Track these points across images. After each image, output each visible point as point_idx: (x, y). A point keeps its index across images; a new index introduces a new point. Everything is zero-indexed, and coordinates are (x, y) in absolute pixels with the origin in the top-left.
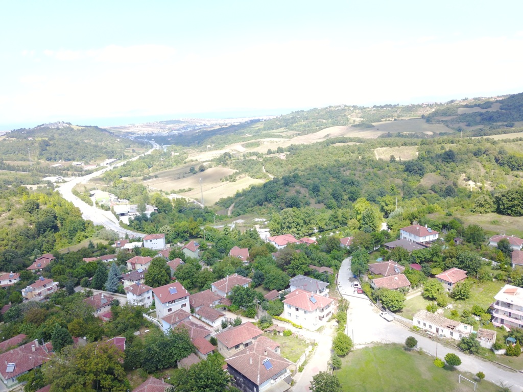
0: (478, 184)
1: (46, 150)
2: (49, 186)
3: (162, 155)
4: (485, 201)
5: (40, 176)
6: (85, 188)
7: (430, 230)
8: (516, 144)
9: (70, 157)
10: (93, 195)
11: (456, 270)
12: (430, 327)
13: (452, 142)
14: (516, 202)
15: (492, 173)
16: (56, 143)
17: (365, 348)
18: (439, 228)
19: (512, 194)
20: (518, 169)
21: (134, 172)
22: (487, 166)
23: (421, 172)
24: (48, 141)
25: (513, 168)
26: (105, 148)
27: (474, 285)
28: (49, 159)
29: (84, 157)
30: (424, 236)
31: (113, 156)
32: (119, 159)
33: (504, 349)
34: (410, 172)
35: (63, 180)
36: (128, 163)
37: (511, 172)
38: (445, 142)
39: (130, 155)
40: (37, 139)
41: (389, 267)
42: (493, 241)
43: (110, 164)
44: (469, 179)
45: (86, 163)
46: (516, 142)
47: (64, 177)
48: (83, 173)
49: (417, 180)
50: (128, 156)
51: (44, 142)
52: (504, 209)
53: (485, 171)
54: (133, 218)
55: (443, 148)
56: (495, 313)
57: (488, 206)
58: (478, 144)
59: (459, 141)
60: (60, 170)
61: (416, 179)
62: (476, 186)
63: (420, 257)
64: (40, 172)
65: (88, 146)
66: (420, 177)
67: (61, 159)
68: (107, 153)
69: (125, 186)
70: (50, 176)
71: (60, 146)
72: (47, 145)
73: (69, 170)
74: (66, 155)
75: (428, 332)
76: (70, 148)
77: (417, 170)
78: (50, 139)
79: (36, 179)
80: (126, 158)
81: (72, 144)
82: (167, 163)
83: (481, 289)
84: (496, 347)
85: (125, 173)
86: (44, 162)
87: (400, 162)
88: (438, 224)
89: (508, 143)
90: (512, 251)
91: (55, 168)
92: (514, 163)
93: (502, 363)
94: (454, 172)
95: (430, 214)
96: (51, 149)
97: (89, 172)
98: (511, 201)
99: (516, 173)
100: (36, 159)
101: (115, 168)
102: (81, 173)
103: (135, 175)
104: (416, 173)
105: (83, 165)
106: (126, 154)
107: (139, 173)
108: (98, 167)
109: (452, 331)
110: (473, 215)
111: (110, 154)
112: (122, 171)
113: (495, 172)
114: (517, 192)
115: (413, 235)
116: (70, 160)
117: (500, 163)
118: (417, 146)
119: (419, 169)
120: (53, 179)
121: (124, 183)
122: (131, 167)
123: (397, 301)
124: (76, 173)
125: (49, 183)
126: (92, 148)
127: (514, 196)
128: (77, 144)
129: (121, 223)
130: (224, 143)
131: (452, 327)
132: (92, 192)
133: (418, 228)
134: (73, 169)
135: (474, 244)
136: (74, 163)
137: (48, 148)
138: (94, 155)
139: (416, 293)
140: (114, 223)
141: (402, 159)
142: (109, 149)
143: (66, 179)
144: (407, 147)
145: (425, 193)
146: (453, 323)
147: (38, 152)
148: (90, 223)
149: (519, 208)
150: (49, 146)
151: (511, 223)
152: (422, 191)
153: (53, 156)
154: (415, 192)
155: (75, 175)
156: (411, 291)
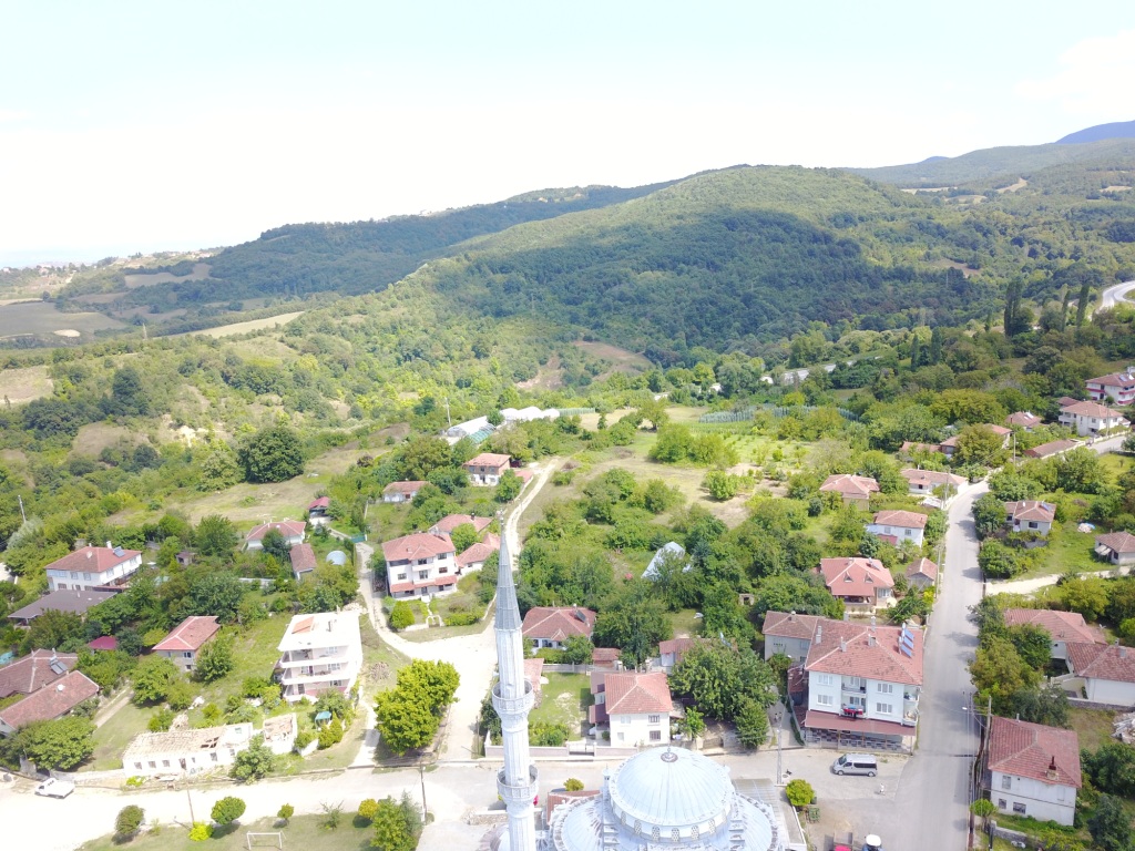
0: (200, 430)
4: (222, 462)
7: (120, 552)
8: (254, 343)
11: (197, 621)
12: (166, 763)
13: (128, 350)
14: (277, 454)
15: (223, 405)
18: (140, 540)
19: (267, 440)
20: (268, 391)
22: (210, 391)
23: (68, 424)
25: (258, 389)
27: (237, 638)
30: (109, 569)
33: (315, 738)
34: (41, 428)
37: (257, 398)
38: (113, 351)
41: (34, 669)
42: (253, 539)
44: (180, 424)
46: (254, 340)
49: (64, 445)
52: (260, 471)
53: (209, 402)
55: (109, 365)
56: (286, 678)
57: (229, 472)
58: (184, 349)
59: (142, 346)
61: (60, 441)
62: (197, 435)
63: (109, 619)
66: (69, 437)
75: (163, 779)
77: (59, 420)
83: (251, 642)
84: (301, 743)
87: (11, 409)
88: (135, 533)
89: (239, 343)
90: (290, 548)
92: (258, 380)
93: (318, 768)
94: (146, 414)
95: (112, 516)
98: (269, 453)
99: (265, 397)
104: (56, 428)
109: (213, 750)
110: (204, 496)
113: (227, 403)
114: (274, 435)
115: (80, 575)
117: (233, 384)
118: (45, 367)
119: (63, 419)
123: (74, 739)
127: (272, 443)
131: (213, 743)
133: (89, 555)
135: (219, 555)
139: (116, 703)
141: (12, 401)
144: (19, 371)
145: (89, 472)
146: (211, 732)
149: (284, 465)
151: (278, 495)
152: (80, 468)
154: (65, 473)
156: (105, 704)
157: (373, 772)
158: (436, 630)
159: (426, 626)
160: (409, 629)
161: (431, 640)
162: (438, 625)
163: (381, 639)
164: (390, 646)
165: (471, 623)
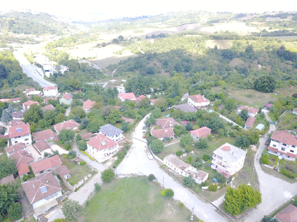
1: (13, 26)
2: (11, 49)
3: (85, 34)
5: (7, 43)
6: (32, 52)
7: (205, 99)
8: (293, 43)
9: (28, 32)
10: (36, 57)
11: (205, 129)
12: (172, 166)
13: (254, 39)
14: (266, 84)
15: (273, 61)
16: (19, 22)
17: (125, 178)
18: (214, 97)
19: (265, 79)
20: (289, 59)
21: (64, 44)
22: (271, 56)
23: (231, 57)
24: (14, 20)
25: (286, 59)
26: (50, 28)
27: (214, 139)
28: (15, 32)
29: (36, 32)
30: (200, 102)
31: (55, 33)
32: (58, 35)
33: (208, 186)
34: (224, 56)
35: (20, 46)
36: (62, 39)
37: (284, 61)
38: (250, 39)
39: (65, 33)
40: (7, 19)
41: (166, 123)
42: (240, 109)
43: (52, 38)
44: (259, 63)
45: (38, 36)
46: (293, 42)
47: (22, 44)
48: (34, 42)
49: (228, 62)
50: (64, 34)
51: (12, 20)
52: (258, 87)
53: (269, 59)
54: (52, 74)
55: (248, 43)
56: (213, 161)
57: (249, 85)
58: (270, 42)
59: (258, 39)
60: (20, 39)
61: (227, 61)
62: (262, 68)
64: (7, 40)
65: (39, 25)
66: (230, 60)
67: (22, 32)
68: (51, 30)
69: (56, 53)
70: (13, 43)
71: (22, 24)
72: (13, 23)
73: (25, 40)
74: (25, 30)
75: (169, 170)
76: (28, 26)
77: (229, 55)
78: (16, 19)
79: (4, 44)
80: (63, 35)
81: (29, 24)
82: (86, 40)
83: (218, 142)
84: (203, 184)
85: (59, 45)
86: (11, 34)
87: (220, 50)
89: (288, 42)
90: (248, 117)
91: (17, 38)
92: (288, 55)
93: (203, 195)
94: (251, 59)
96: (16, 26)
97: (38, 42)
98: (263, 83)
100: (7, 32)
101: (54, 40)
102: (33, 42)
103: (65, 46)
104: (228, 57)
105: (35, 37)
106: (63, 32)
107: (68, 45)
108: (44, 39)
109: (182, 171)
110: (239, 90)
111: (53, 32)
112: (58, 43)
113: (275, 60)
116: (28, 34)
117: (279, 55)
118: (233, 41)
119: (230, 55)
120: (14, 45)
121: (56, 51)
122: (64, 41)
124: (29, 42)
125: (11, 48)
126: (42, 27)
128: (32, 23)
129: (45, 76)
130: (122, 29)
131: (183, 168)
132: (35, 55)
133: (197, 97)
134: (28, 40)
136: (29, 36)
137: (14, 25)
138: (42, 32)
140: (41, 76)
141: (222, 48)
142: (52, 28)
143: (22, 45)
144: (227, 40)
145: (230, 71)
146: (186, 165)
147: (8, 26)
148: (25, 75)
149: (267, 88)
150: (15, 24)
151: (259, 97)
152: (228, 69)
153: (17, 30)
154: (224, 70)
155: (29, 43)
157: (216, 210)
158: (275, 172)
159: (272, 168)
160: (265, 165)
161: (271, 174)
162: (277, 170)
163: (254, 164)
164: (255, 168)
165: (290, 177)
